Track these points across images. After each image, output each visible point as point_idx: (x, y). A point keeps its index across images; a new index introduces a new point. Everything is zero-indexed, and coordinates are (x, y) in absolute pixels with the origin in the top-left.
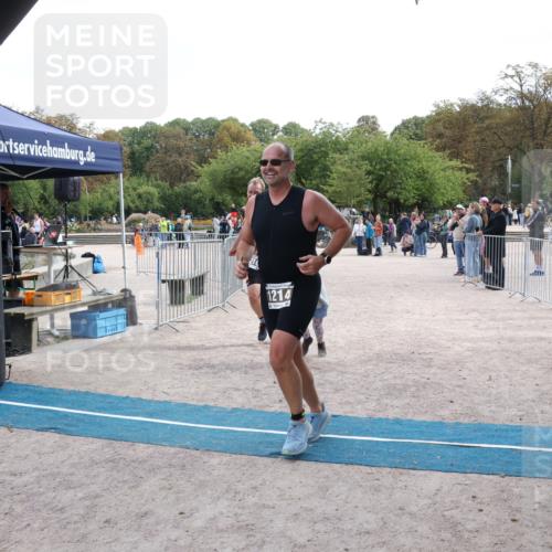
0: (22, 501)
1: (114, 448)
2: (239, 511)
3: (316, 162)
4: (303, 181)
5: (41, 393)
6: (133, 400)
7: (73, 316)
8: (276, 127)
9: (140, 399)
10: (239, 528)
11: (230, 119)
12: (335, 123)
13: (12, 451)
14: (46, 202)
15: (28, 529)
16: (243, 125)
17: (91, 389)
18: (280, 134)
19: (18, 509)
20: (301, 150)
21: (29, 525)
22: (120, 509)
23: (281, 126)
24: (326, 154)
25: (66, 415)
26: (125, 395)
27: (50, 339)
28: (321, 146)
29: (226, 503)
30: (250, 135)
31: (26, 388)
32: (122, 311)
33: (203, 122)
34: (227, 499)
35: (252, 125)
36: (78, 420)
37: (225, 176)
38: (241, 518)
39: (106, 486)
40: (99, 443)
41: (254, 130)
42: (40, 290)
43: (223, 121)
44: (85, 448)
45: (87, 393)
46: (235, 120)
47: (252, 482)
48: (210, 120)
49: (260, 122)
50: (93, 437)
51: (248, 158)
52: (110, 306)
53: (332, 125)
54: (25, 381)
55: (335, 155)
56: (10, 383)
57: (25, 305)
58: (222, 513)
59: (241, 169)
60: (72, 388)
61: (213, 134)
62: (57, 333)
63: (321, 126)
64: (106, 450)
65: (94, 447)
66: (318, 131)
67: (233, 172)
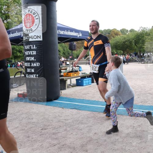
0: (69, 127)
1: (94, 114)
2: (136, 132)
3: (140, 39)
4: (137, 45)
5: (70, 99)
6: (97, 101)
7: (76, 80)
8: (127, 30)
9: (99, 101)
10: (137, 137)
11: (114, 29)
12: (146, 28)
13: (64, 114)
14: (65, 54)
15: (72, 134)
16: (118, 31)
17: (84, 98)
18: (129, 32)
19: (68, 129)
20: (136, 36)
21: (72, 133)
22: (99, 130)
23: (129, 30)
24: (143, 37)
25: (78, 105)
26: (94, 100)
27: (70, 86)
28: (142, 34)
29: (131, 130)
30: (120, 33)
31: (66, 98)
32: (90, 79)
33: (106, 30)
34: (131, 129)
35: (121, 30)
36: (82, 106)
37: (114, 45)
38: (137, 134)
39: (93, 124)
40: (89, 112)
41: (121, 32)
42: (67, 72)
43: (112, 30)
44: (85, 113)
45: (83, 100)
46: (116, 29)
47: (138, 124)
48: (109, 29)
49: (122, 29)
50: (87, 111)
51: (120, 39)
52: (87, 77)
53: (145, 28)
54: (65, 97)
55: (146, 37)
56: (61, 97)
57: (64, 77)
58: (130, 132)
59: (118, 42)
60: (79, 98)
61: (109, 34)
62: (72, 85)
63: (142, 28)
64: (91, 114)
65: (87, 113)
66: (141, 30)
67: (116, 43)
